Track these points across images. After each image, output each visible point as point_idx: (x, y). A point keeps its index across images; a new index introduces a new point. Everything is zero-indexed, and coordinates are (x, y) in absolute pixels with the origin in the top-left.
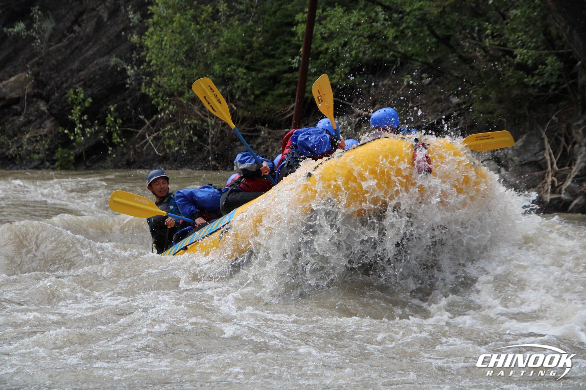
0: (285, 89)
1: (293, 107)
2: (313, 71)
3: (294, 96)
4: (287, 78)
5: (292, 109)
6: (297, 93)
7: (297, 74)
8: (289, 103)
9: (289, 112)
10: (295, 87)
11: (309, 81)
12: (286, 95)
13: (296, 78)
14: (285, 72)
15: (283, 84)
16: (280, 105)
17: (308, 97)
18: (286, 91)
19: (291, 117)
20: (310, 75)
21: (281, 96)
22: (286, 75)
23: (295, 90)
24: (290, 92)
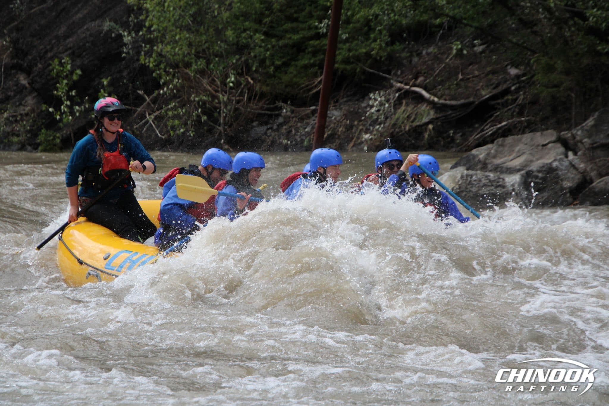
0: (310, 59)
1: (321, 80)
2: (344, 37)
3: (321, 67)
4: (314, 46)
5: (320, 82)
6: (325, 63)
7: (326, 41)
8: (315, 75)
9: (316, 86)
10: (322, 56)
11: (339, 49)
12: (313, 65)
13: (324, 45)
14: (312, 38)
15: (308, 53)
16: (305, 78)
17: (338, 69)
18: (312, 61)
19: (318, 93)
20: (340, 42)
21: (305, 67)
22: (311, 42)
23: (323, 60)
24: (317, 62)
